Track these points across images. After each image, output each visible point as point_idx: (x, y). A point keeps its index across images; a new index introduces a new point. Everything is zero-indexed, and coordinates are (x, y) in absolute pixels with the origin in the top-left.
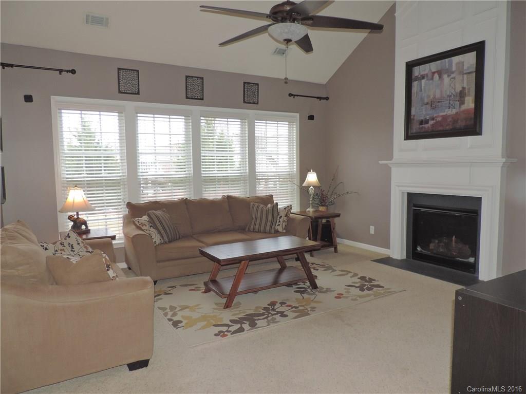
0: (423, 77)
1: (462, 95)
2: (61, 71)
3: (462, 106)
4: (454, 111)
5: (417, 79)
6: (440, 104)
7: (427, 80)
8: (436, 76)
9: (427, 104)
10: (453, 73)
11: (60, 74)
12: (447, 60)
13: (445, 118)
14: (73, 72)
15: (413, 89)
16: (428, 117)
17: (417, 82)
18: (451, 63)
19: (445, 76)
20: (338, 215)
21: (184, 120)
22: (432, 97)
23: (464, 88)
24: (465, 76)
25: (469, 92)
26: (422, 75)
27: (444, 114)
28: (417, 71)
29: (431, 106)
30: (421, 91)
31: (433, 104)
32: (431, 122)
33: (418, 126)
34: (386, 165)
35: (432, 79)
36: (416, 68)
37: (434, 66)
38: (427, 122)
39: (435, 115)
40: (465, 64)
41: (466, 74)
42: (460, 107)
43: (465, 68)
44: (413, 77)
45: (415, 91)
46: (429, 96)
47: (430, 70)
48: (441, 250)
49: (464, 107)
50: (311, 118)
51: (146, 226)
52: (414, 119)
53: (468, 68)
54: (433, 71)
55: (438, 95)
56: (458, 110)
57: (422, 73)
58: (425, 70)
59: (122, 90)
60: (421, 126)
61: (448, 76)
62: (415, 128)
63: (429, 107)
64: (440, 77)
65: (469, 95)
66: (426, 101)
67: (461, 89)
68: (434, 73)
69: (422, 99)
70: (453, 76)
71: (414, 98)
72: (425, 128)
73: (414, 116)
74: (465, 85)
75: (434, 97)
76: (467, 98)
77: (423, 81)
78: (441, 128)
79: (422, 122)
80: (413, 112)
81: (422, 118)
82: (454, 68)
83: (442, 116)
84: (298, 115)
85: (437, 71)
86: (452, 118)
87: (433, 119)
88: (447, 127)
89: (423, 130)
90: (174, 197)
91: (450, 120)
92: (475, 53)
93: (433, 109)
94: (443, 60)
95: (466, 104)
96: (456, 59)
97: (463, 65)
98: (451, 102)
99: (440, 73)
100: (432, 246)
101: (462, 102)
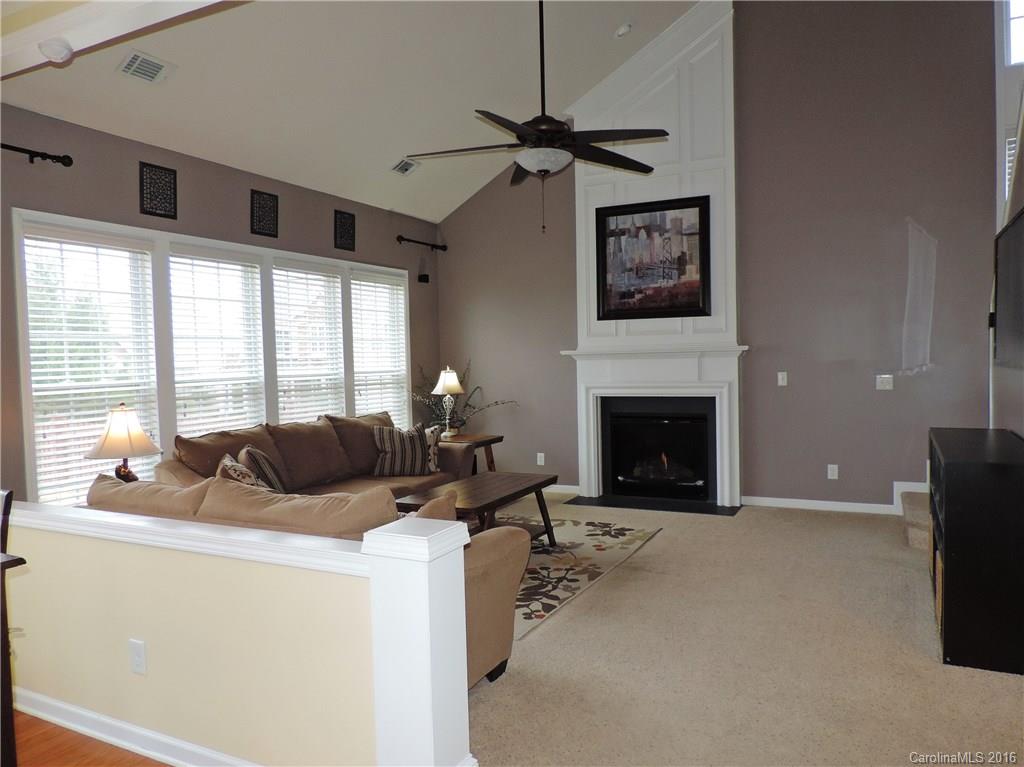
0: (623, 232)
1: (681, 262)
2: (33, 155)
3: (683, 277)
4: (671, 283)
5: (613, 233)
6: (649, 272)
7: (630, 236)
8: (643, 233)
9: (631, 270)
10: (667, 231)
11: (32, 161)
12: (658, 213)
13: (658, 291)
14: (66, 161)
15: (608, 247)
16: (632, 289)
17: (613, 238)
18: (663, 219)
19: (656, 235)
20: (500, 439)
21: (240, 273)
22: (637, 261)
23: (683, 253)
24: (685, 238)
25: (691, 259)
26: (620, 230)
27: (656, 285)
28: (613, 223)
29: (637, 274)
30: (621, 250)
31: (640, 271)
32: (638, 296)
33: (618, 301)
34: (570, 356)
35: (637, 236)
36: (611, 218)
37: (639, 219)
38: (631, 295)
39: (643, 287)
40: (684, 222)
41: (686, 235)
42: (679, 277)
43: (684, 227)
44: (608, 231)
45: (612, 251)
46: (632, 260)
47: (634, 224)
48: (652, 477)
49: (684, 279)
50: (423, 278)
51: (250, 477)
52: (611, 291)
53: (689, 227)
54: (638, 225)
55: (646, 259)
56: (676, 282)
57: (621, 227)
58: (624, 223)
59: (147, 206)
60: (623, 301)
61: (660, 235)
62: (614, 302)
63: (633, 275)
64: (649, 235)
65: (692, 263)
66: (629, 266)
67: (679, 254)
68: (639, 228)
69: (623, 264)
70: (667, 235)
71: (610, 260)
72: (629, 304)
73: (611, 285)
74: (685, 250)
75: (641, 262)
76: (688, 267)
77: (623, 238)
78: (652, 305)
79: (624, 295)
80: (610, 278)
81: (623, 290)
82: (668, 226)
83: (655, 288)
84: (406, 272)
85: (644, 227)
86: (669, 292)
87: (640, 292)
88: (663, 304)
89: (627, 306)
90: (230, 424)
91: (665, 294)
92: (697, 209)
93: (640, 278)
94: (653, 213)
95: (687, 275)
96: (671, 214)
97: (682, 223)
98: (666, 271)
99: (649, 230)
100: (637, 472)
101: (682, 272)
